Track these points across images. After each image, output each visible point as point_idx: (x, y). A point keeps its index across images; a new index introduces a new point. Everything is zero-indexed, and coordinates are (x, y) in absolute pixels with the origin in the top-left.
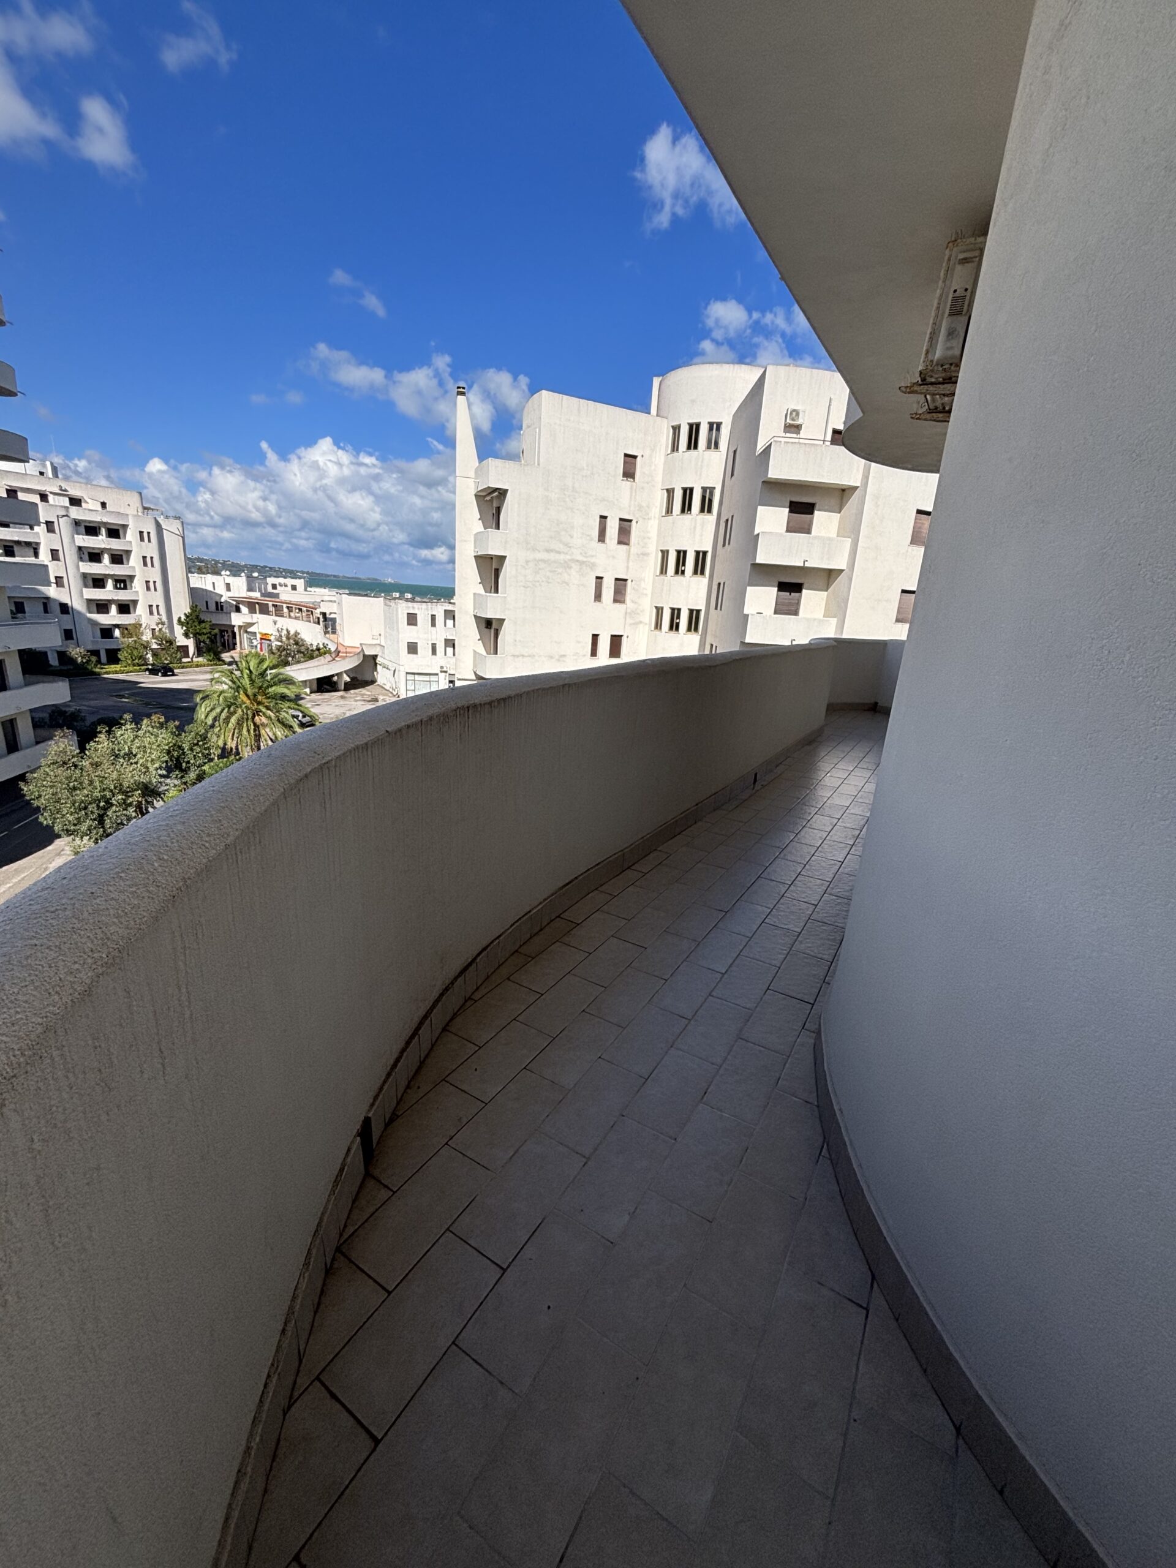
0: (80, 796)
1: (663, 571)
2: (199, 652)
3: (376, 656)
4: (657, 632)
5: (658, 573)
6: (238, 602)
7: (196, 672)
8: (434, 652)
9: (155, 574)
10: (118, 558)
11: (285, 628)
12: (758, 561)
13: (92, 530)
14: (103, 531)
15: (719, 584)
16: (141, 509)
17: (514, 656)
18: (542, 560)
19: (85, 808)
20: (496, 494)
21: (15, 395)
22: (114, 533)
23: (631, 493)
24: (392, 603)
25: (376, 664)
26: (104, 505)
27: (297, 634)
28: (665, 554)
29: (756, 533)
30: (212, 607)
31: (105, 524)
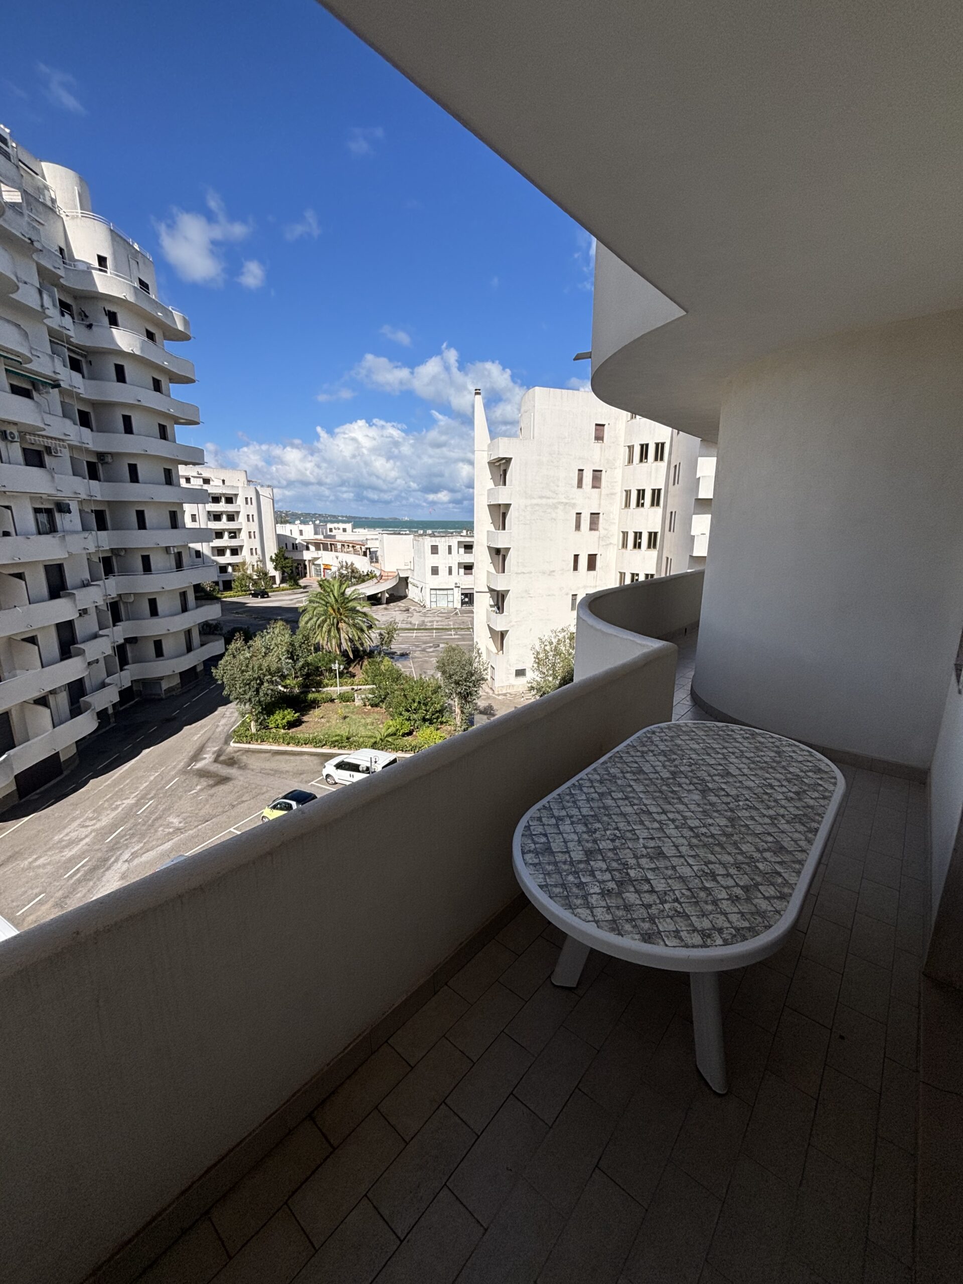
0: (247, 675)
1: (627, 504)
2: (283, 581)
3: (408, 578)
4: (624, 550)
5: (623, 507)
6: (308, 543)
7: (282, 594)
8: (450, 572)
9: (254, 527)
10: (231, 517)
11: (344, 561)
12: (700, 497)
13: (216, 500)
14: (223, 499)
15: (672, 513)
16: (246, 483)
17: (516, 573)
18: (537, 505)
19: (249, 684)
20: (504, 461)
21: (198, 423)
22: (229, 500)
23: (601, 451)
24: (420, 539)
25: (407, 584)
26: (223, 481)
27: (352, 564)
28: (628, 493)
29: (697, 477)
30: (290, 547)
31: (224, 494)
